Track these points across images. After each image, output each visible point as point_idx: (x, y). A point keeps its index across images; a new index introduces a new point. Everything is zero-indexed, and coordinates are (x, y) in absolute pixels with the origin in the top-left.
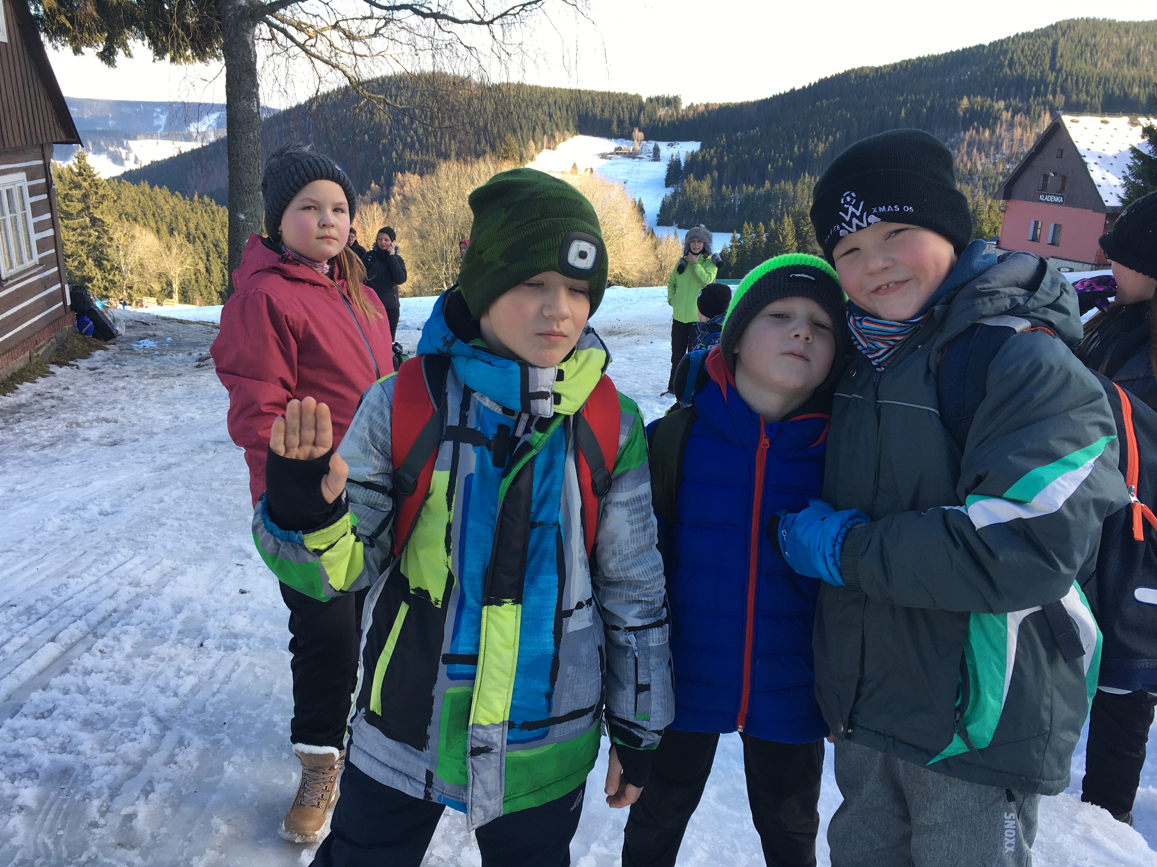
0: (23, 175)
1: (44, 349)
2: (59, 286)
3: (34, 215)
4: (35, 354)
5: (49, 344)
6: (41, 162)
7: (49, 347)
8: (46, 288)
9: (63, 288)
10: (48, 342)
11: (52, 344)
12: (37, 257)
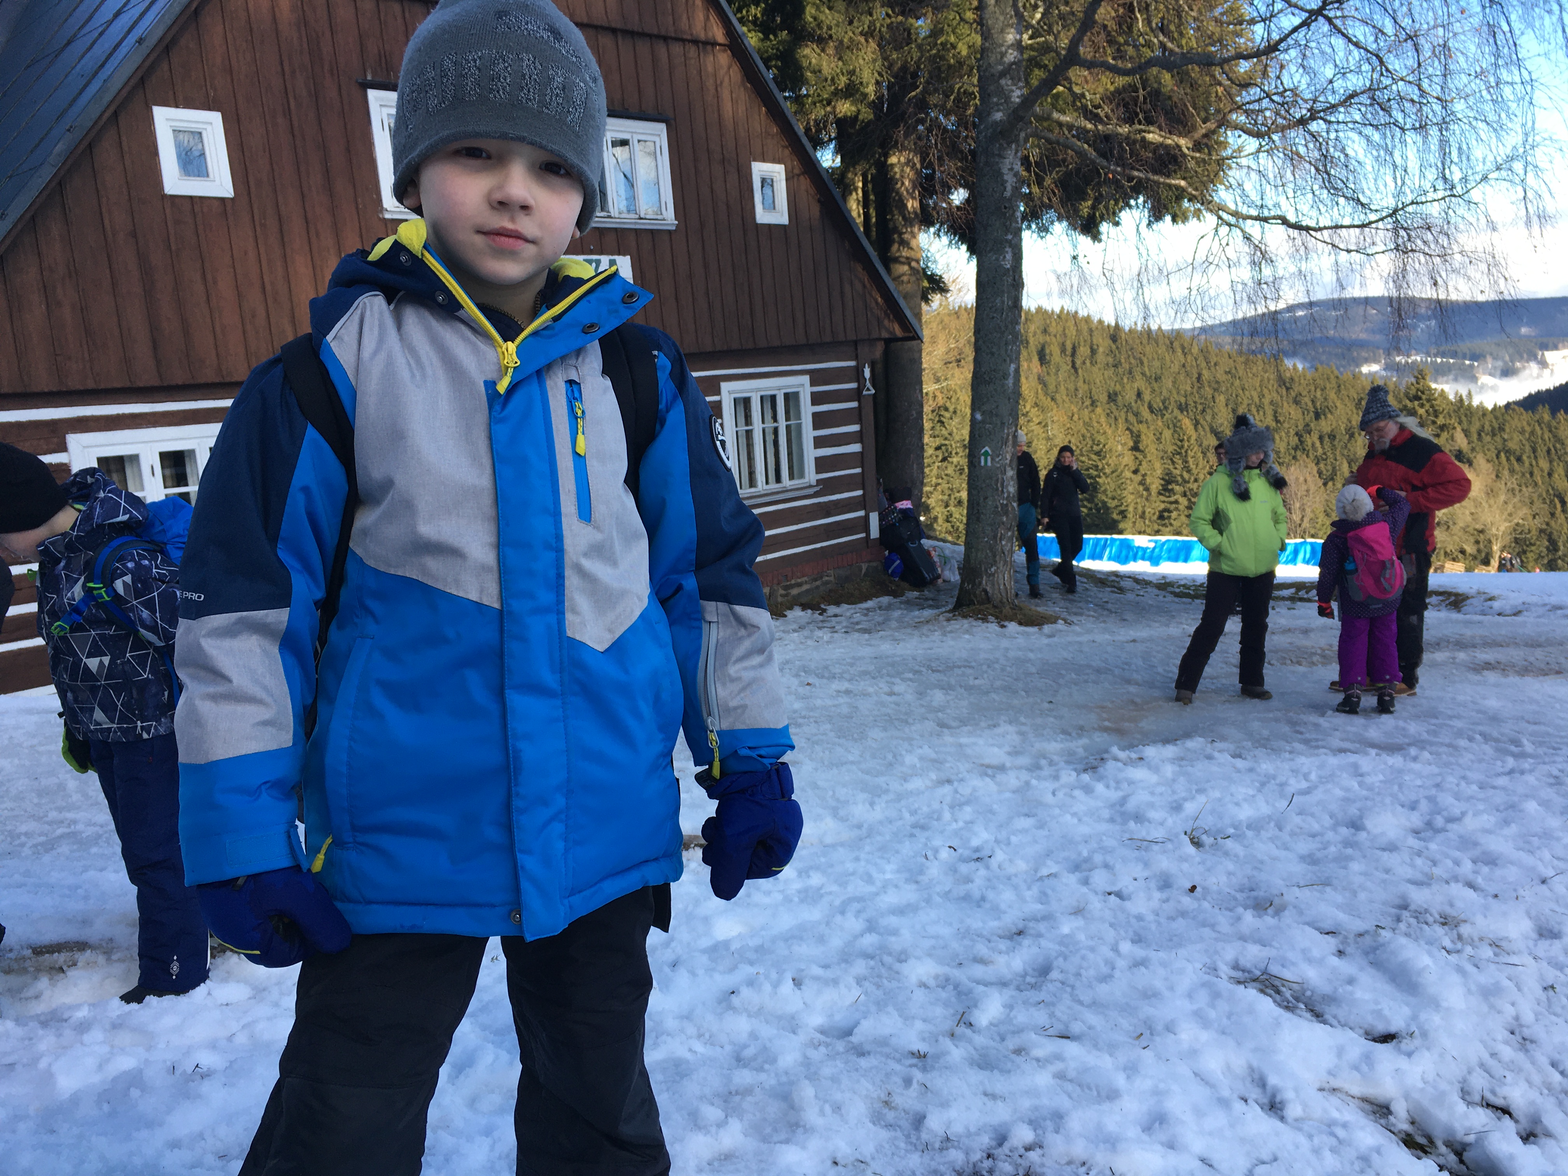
0: (806, 379)
1: (805, 587)
2: (862, 513)
3: (816, 427)
4: (783, 592)
5: (818, 583)
6: (852, 363)
7: (817, 587)
8: (828, 515)
9: (866, 518)
10: (816, 580)
11: (827, 583)
12: (811, 476)
